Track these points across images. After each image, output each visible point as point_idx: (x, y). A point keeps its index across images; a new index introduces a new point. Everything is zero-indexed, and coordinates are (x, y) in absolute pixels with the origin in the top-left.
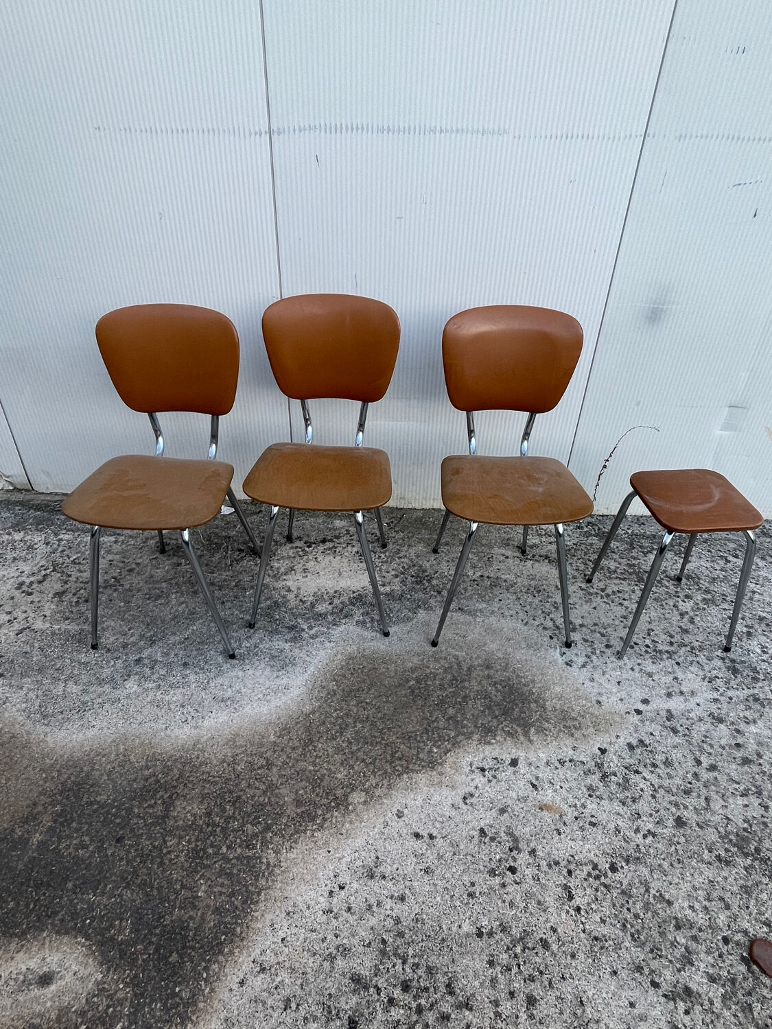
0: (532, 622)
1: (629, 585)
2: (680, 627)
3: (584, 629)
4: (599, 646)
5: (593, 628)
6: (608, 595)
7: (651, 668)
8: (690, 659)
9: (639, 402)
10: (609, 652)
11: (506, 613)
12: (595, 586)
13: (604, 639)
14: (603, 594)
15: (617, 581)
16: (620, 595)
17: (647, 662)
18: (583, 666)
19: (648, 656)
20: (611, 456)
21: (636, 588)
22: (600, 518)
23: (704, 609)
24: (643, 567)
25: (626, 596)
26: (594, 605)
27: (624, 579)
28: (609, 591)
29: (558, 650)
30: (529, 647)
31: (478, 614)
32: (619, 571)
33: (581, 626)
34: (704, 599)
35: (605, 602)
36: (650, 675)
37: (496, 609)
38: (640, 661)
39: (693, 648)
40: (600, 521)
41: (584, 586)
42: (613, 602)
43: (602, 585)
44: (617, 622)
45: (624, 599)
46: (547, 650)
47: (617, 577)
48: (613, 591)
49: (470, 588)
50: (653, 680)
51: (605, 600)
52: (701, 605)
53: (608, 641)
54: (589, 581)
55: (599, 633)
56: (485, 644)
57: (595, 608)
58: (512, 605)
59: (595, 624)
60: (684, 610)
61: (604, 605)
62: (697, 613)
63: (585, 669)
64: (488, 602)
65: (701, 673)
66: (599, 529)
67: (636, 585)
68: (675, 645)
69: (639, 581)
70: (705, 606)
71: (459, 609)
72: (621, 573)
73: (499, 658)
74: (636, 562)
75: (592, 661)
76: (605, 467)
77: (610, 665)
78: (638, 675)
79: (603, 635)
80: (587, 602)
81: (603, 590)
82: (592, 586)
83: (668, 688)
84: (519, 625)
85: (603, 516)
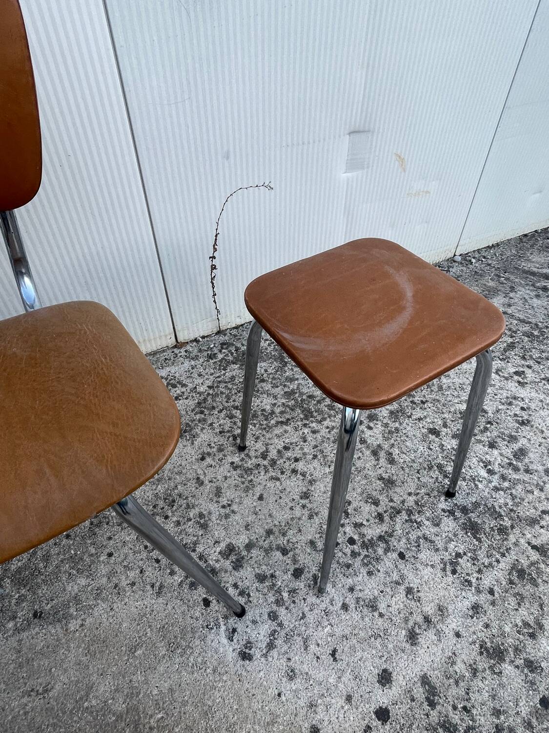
0: (169, 580)
1: (296, 429)
2: (381, 478)
3: (254, 552)
4: (284, 579)
5: (266, 545)
6: (273, 463)
7: (369, 587)
8: (413, 536)
9: (228, 152)
10: (301, 584)
11: (124, 583)
12: (252, 454)
13: (288, 559)
14: (266, 463)
15: (278, 431)
16: (289, 454)
17: (360, 579)
18: (271, 646)
19: (358, 562)
20: (215, 250)
21: (306, 431)
22: (234, 332)
23: (397, 430)
24: (305, 390)
25: (297, 453)
26: (258, 490)
27: (286, 422)
28: (273, 454)
29: (223, 628)
30: (172, 647)
31: (72, 611)
32: (277, 410)
33: (249, 546)
34: (391, 413)
35: (272, 478)
36: (373, 606)
37: (105, 580)
38: (350, 581)
39: (410, 512)
40: (235, 336)
41: (236, 459)
42: (282, 473)
43: (260, 446)
44: (298, 512)
45: (296, 460)
46: (203, 639)
47: (278, 423)
48: (279, 452)
49: (54, 551)
50: (381, 615)
51: (272, 473)
52: (394, 425)
53: (295, 561)
54: (242, 448)
55: (278, 548)
56: (90, 688)
57: (261, 498)
58: (131, 557)
59: (269, 532)
60: (375, 444)
61: (270, 484)
62: (392, 441)
63: (274, 653)
64: (89, 571)
65: (436, 559)
66: (237, 349)
67: (305, 425)
68: (386, 518)
69: (306, 418)
70: (397, 425)
71: (35, 615)
72: (282, 413)
73: (120, 717)
74: (293, 386)
75: (281, 625)
76: (213, 268)
77: (311, 618)
78: (356, 616)
79: (285, 552)
80: (247, 490)
81: (264, 456)
82: (248, 455)
83: (406, 620)
84: (149, 599)
85: (237, 328)
